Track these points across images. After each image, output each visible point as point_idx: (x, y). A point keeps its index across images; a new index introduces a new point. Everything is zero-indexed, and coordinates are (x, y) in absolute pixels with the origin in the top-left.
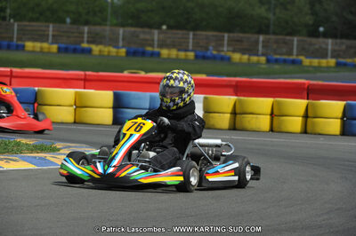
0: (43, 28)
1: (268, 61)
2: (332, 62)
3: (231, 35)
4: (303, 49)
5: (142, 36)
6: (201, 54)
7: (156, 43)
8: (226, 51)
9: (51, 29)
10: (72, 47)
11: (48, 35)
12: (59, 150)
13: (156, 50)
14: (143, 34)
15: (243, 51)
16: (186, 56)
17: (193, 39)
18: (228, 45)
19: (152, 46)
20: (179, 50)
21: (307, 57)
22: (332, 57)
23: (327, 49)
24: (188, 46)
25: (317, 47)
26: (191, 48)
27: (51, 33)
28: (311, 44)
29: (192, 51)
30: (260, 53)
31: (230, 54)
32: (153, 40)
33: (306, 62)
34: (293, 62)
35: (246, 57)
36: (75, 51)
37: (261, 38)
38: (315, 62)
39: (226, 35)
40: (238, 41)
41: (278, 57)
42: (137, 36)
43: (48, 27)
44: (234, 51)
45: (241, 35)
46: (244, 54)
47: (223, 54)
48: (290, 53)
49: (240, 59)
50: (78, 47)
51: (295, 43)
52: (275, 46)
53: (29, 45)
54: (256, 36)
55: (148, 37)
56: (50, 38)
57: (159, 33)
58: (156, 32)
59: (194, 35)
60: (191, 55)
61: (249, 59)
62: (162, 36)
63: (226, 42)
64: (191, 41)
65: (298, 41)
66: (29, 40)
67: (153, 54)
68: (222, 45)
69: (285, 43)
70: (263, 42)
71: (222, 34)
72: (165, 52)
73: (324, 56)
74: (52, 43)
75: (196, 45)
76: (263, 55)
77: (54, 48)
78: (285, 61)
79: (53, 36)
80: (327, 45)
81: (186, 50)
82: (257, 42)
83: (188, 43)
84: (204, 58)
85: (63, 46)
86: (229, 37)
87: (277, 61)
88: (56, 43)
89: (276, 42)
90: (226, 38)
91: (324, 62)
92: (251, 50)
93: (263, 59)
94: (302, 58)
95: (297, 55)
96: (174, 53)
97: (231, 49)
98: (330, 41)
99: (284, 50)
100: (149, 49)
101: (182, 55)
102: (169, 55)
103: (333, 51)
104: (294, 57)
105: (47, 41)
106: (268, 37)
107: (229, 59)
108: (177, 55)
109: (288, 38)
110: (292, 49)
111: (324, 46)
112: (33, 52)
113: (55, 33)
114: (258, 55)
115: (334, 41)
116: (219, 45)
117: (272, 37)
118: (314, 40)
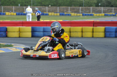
0: (11, 8)
1: (83, 15)
2: (103, 14)
3: (71, 7)
4: (94, 11)
5: (43, 9)
6: (62, 14)
7: (47, 11)
8: (69, 12)
9: (14, 8)
10: (21, 13)
11: (13, 10)
12: (13, 46)
13: (47, 13)
14: (43, 8)
15: (75, 12)
16: (57, 14)
17: (59, 9)
18: (70, 10)
19: (46, 12)
20: (54, 13)
21: (95, 13)
22: (103, 13)
23: (101, 11)
24: (57, 11)
25: (98, 10)
26: (58, 12)
27: (14, 9)
28: (96, 9)
29: (59, 13)
30: (80, 12)
31: (71, 13)
32: (46, 10)
33: (95, 14)
34: (91, 15)
35: (76, 14)
36: (22, 14)
37: (80, 8)
38: (98, 14)
39: (69, 7)
40: (73, 9)
41: (86, 14)
42: (41, 9)
43: (13, 7)
44: (72, 12)
45: (74, 7)
46: (75, 13)
47: (68, 13)
48: (90, 12)
49: (74, 15)
50: (22, 13)
51: (91, 9)
52: (85, 10)
53: (7, 13)
54: (79, 7)
55: (44, 9)
56: (14, 11)
57: (48, 8)
58: (47, 7)
59: (59, 8)
60: (58, 14)
61: (77, 15)
62: (49, 9)
63: (69, 10)
64: (58, 10)
65: (92, 8)
66: (7, 12)
67: (46, 14)
68: (68, 11)
69: (88, 9)
70: (81, 9)
71: (68, 7)
72: (50, 14)
73: (101, 12)
74: (14, 12)
75: (60, 11)
76: (81, 13)
77: (15, 14)
78: (88, 15)
79: (15, 10)
80: (101, 9)
81: (57, 13)
82: (79, 9)
83: (57, 10)
84: (63, 15)
85: (18, 13)
86: (70, 8)
87: (86, 15)
88: (16, 12)
89: (85, 9)
90: (69, 8)
91: (100, 14)
92: (77, 12)
93: (81, 14)
94: (93, 13)
95: (92, 13)
96: (53, 14)
97: (71, 12)
98: (102, 8)
99: (88, 11)
100: (45, 13)
101: (56, 14)
102: (51, 14)
103: (103, 11)
104: (91, 13)
105: (12, 12)
106: (82, 7)
107: (70, 15)
108: (54, 14)
109: (89, 7)
110: (90, 11)
111: (100, 9)
112: (8, 15)
113: (15, 9)
114: (79, 13)
115: (104, 8)
116: (67, 11)
117: (84, 7)
118: (97, 8)
